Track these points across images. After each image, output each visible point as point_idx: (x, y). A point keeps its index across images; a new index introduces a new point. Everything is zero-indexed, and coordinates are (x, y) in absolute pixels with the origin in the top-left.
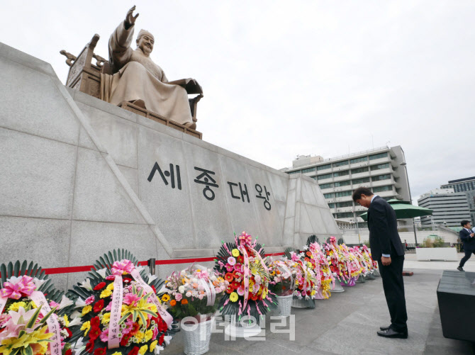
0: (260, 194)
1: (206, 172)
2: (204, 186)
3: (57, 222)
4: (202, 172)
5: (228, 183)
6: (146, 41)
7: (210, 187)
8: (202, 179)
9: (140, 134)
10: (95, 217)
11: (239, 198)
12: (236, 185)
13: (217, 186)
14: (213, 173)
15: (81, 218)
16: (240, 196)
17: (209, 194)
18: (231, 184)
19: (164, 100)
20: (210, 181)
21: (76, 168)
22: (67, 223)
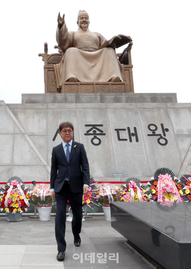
0: (154, 133)
1: (94, 126)
2: (93, 136)
3: (7, 167)
4: (91, 127)
5: (116, 130)
6: (82, 20)
7: (98, 136)
8: (91, 132)
9: (49, 115)
10: (21, 164)
11: (126, 140)
12: (125, 130)
13: (104, 134)
14: (102, 125)
15: (16, 164)
16: (128, 138)
17: (96, 141)
18: (118, 130)
19: (94, 66)
20: (98, 132)
21: (14, 144)
22: (11, 167)
